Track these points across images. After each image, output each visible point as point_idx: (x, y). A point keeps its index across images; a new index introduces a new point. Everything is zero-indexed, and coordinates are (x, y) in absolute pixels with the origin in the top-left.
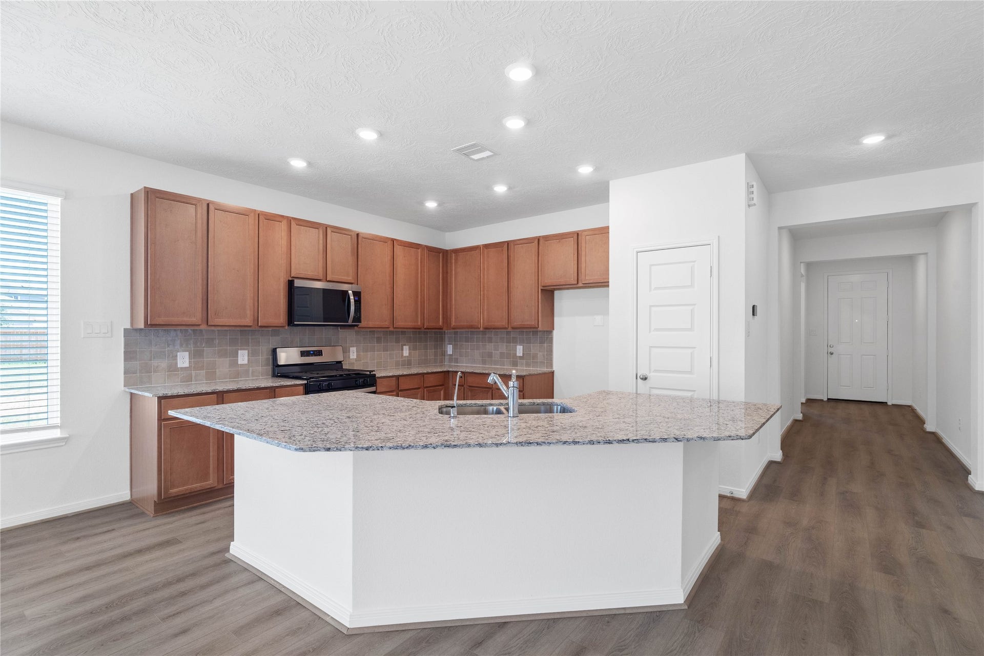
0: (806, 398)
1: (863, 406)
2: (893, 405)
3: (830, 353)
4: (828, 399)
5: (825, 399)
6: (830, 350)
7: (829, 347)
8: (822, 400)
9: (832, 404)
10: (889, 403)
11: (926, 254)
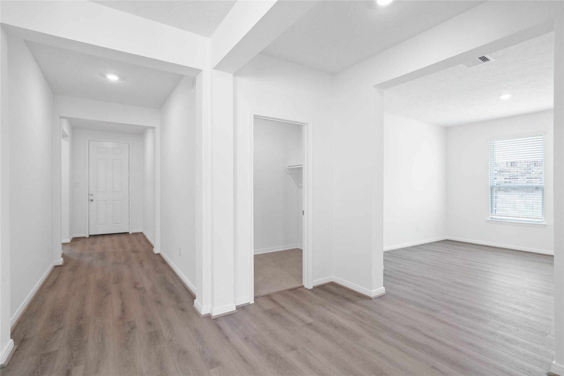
0: (71, 238)
1: (115, 238)
2: (133, 233)
3: (91, 199)
4: (90, 236)
5: (87, 236)
6: (91, 198)
7: (90, 195)
8: (85, 237)
9: (92, 239)
10: (130, 233)
11: (154, 128)
